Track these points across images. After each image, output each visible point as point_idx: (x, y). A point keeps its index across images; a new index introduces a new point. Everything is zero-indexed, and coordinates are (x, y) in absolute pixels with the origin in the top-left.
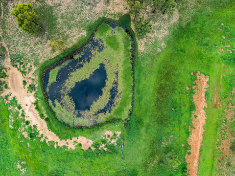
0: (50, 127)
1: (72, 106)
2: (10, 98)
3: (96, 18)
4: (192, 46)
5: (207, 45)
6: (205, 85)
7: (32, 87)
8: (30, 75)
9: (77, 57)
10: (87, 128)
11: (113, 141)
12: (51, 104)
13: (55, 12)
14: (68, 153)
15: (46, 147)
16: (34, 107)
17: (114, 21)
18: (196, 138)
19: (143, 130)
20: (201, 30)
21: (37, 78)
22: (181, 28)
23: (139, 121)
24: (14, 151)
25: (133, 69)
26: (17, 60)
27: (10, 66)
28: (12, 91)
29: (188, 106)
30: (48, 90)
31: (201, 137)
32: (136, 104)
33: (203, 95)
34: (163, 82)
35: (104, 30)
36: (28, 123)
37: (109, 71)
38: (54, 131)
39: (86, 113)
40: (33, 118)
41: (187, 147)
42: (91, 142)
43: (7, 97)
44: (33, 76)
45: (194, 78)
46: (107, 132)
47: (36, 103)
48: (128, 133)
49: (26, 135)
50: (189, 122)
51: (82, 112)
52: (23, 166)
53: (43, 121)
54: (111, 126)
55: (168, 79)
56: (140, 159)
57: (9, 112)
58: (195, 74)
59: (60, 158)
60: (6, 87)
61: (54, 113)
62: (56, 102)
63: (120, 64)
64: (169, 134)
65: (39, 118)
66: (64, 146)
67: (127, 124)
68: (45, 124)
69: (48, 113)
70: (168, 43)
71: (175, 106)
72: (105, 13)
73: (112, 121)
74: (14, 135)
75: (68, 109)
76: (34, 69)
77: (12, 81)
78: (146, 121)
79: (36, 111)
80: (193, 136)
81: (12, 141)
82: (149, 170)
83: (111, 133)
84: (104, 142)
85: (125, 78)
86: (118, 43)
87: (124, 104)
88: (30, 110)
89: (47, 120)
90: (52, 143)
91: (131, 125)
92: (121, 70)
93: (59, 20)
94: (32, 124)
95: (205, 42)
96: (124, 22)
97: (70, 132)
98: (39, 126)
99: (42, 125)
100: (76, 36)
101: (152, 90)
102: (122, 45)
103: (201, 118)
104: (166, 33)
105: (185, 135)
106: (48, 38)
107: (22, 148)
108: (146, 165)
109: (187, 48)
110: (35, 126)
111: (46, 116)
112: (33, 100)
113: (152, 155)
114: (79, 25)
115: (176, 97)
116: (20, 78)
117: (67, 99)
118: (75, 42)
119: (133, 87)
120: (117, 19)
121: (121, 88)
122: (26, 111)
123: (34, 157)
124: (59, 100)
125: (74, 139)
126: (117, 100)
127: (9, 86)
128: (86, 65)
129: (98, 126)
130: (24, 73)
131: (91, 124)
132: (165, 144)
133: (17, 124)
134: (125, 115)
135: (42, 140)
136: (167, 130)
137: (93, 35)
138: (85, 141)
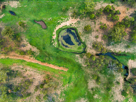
0: (60, 28)
1: (65, 35)
2: (69, 19)
3: (87, 45)
4: (75, 69)
5: (75, 72)
6: (65, 70)
7: (71, 25)
8: (74, 25)
9: (77, 38)
10: (58, 38)
11: (54, 45)
12: (66, 29)
13: (90, 34)
14: (52, 32)
15: (54, 26)
17: (85, 49)
18: (51, 66)
19: (55, 53)
20: (80, 72)
21: (73, 27)
22: (81, 67)
23: (58, 52)
24: (55, 18)
25: (72, 52)
26: (79, 22)
27: (77, 20)
28: (71, 20)
29: (60, 65)
30: (70, 29)
31: (52, 67)
32: (63, 52)
33: (62, 69)
34: (67, 60)
35: (83, 47)
36: (62, 23)
37: (72, 46)
39: (62, 38)
40: (63, 25)
41: (50, 64)
42: (54, 39)
43: (69, 18)
44: (74, 26)
45: (67, 68)
46: (56, 43)
47: (67, 26)
48: (55, 49)
49: (59, 22)
50: (56, 65)
51: (62, 37)
52: (50, 19)
54: (58, 44)
55: (68, 61)
56: (48, 51)
57: (65, 18)
58: (68, 68)
59: (51, 30)
60: (72, 18)
61: (63, 30)
62: (66, 31)
63: (74, 49)
64: (54, 59)
66: (54, 31)
67: (58, 49)
68: (61, 27)
70: (77, 63)
71: (61, 62)
72: (88, 47)
73: (59, 45)
74: (59, 18)
75: (64, 34)
76: (76, 26)
77: (73, 20)
78: (58, 54)
79: (65, 25)
80: (52, 65)
81: (58, 17)
82: (45, 53)
83: (56, 44)
84: (54, 42)
85: (70, 50)
86: (79, 49)
87: (63, 49)
89: (62, 28)
90: (56, 28)
91: (57, 50)
92: (72, 49)
93: (87, 35)
94: (61, 24)
95: (76, 72)
96: (85, 52)
97: (58, 33)
98: (60, 25)
100: (83, 39)
101: (66, 57)
102: (79, 50)
103: (57, 68)
104: (80, 63)
105: (53, 63)
106: (83, 31)
107: (55, 20)
108: (46, 52)
109: (75, 67)
111: (63, 28)
112: (68, 25)
113: (49, 54)
114: (85, 40)
115: (63, 62)
116: (74, 22)
117: (67, 34)
118: (81, 38)
119: (67, 52)
120: (86, 50)
121: (67, 48)
122: (64, 23)
123: (52, 23)
124: (66, 32)
125: (56, 34)
126: (64, 47)
127: (72, 19)
128: (75, 40)
129: (58, 41)
130: (75, 24)
131: (59, 39)
132: (51, 58)
133: (62, 20)
134: (60, 49)
135: (57, 26)
136: (55, 59)
137: (82, 43)
138: (55, 37)
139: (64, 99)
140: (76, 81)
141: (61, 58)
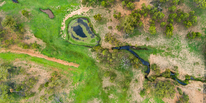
0: (69, 18)
1: (75, 26)
2: (80, 7)
3: (101, 37)
4: (88, 64)
5: (88, 69)
6: (75, 66)
7: (83, 14)
8: (86, 14)
9: (90, 29)
10: (68, 29)
11: (62, 37)
12: (77, 19)
13: (105, 25)
14: (61, 22)
15: (63, 16)
16: (77, 14)
18: (60, 61)
19: (64, 46)
20: (93, 68)
21: (85, 16)
22: (95, 62)
23: (67, 45)
24: (64, 5)
25: (83, 46)
26: (91, 11)
27: (90, 9)
28: (82, 8)
29: (70, 60)
30: (81, 19)
31: (60, 63)
32: (73, 45)
33: (73, 65)
34: (78, 54)
35: (97, 39)
36: (72, 11)
37: (85, 38)
38: (68, 19)
39: (72, 29)
40: (73, 13)
41: (58, 59)
42: (63, 30)
43: (80, 6)
44: (86, 15)
45: (78, 64)
46: (65, 35)
47: (77, 15)
48: (64, 41)
49: (68, 10)
50: (65, 60)
51: (73, 28)
52: (59, 8)
53: (72, 16)
54: (67, 37)
55: (79, 56)
56: (55, 44)
57: (76, 6)
58: (79, 64)
59: (60, 20)
60: (84, 6)
61: (74, 20)
62: (77, 21)
63: (86, 42)
64: (62, 54)
65: (73, 15)
66: (63, 21)
67: (67, 42)
68: (71, 17)
69: (74, 18)
70: (91, 58)
71: (70, 57)
72: (102, 40)
73: (69, 37)
74: (69, 6)
75: (74, 24)
76: (88, 16)
77: (85, 9)
78: (67, 47)
79: (75, 15)
80: (61, 61)
81: (67, 5)
82: (52, 46)
83: (65, 36)
84: (63, 34)
85: (81, 43)
86: (93, 43)
87: (73, 41)
88: (76, 13)
89: (72, 17)
90: (65, 18)
91: (67, 43)
92: (84, 42)
93: (102, 26)
94: (71, 12)
95: (89, 68)
96: (99, 45)
97: (67, 24)
99: (71, 16)
100: (96, 30)
101: (76, 50)
102: (92, 44)
103: (66, 64)
104: (94, 58)
105: (61, 58)
106: (97, 22)
107: (64, 8)
108: (53, 45)
109: (88, 63)
110: (71, 13)
111: (73, 17)
112: (79, 14)
113: (56, 48)
114: (99, 31)
115: (73, 57)
116: (86, 11)
117: (77, 24)
118: (95, 29)
119: (78, 45)
120: (100, 43)
121: (78, 41)
122: (75, 11)
123: (61, 11)
124: (77, 22)
125: (65, 25)
126: (75, 40)
127: (84, 7)
128: (87, 32)
129: (68, 32)
130: (87, 12)
131: (69, 31)
132: (59, 52)
133: (72, 8)
134: (70, 41)
135: (66, 15)
136: (64, 53)
137: (96, 35)
138: (64, 28)
139: (73, 100)
140: (89, 78)
141: (70, 52)
